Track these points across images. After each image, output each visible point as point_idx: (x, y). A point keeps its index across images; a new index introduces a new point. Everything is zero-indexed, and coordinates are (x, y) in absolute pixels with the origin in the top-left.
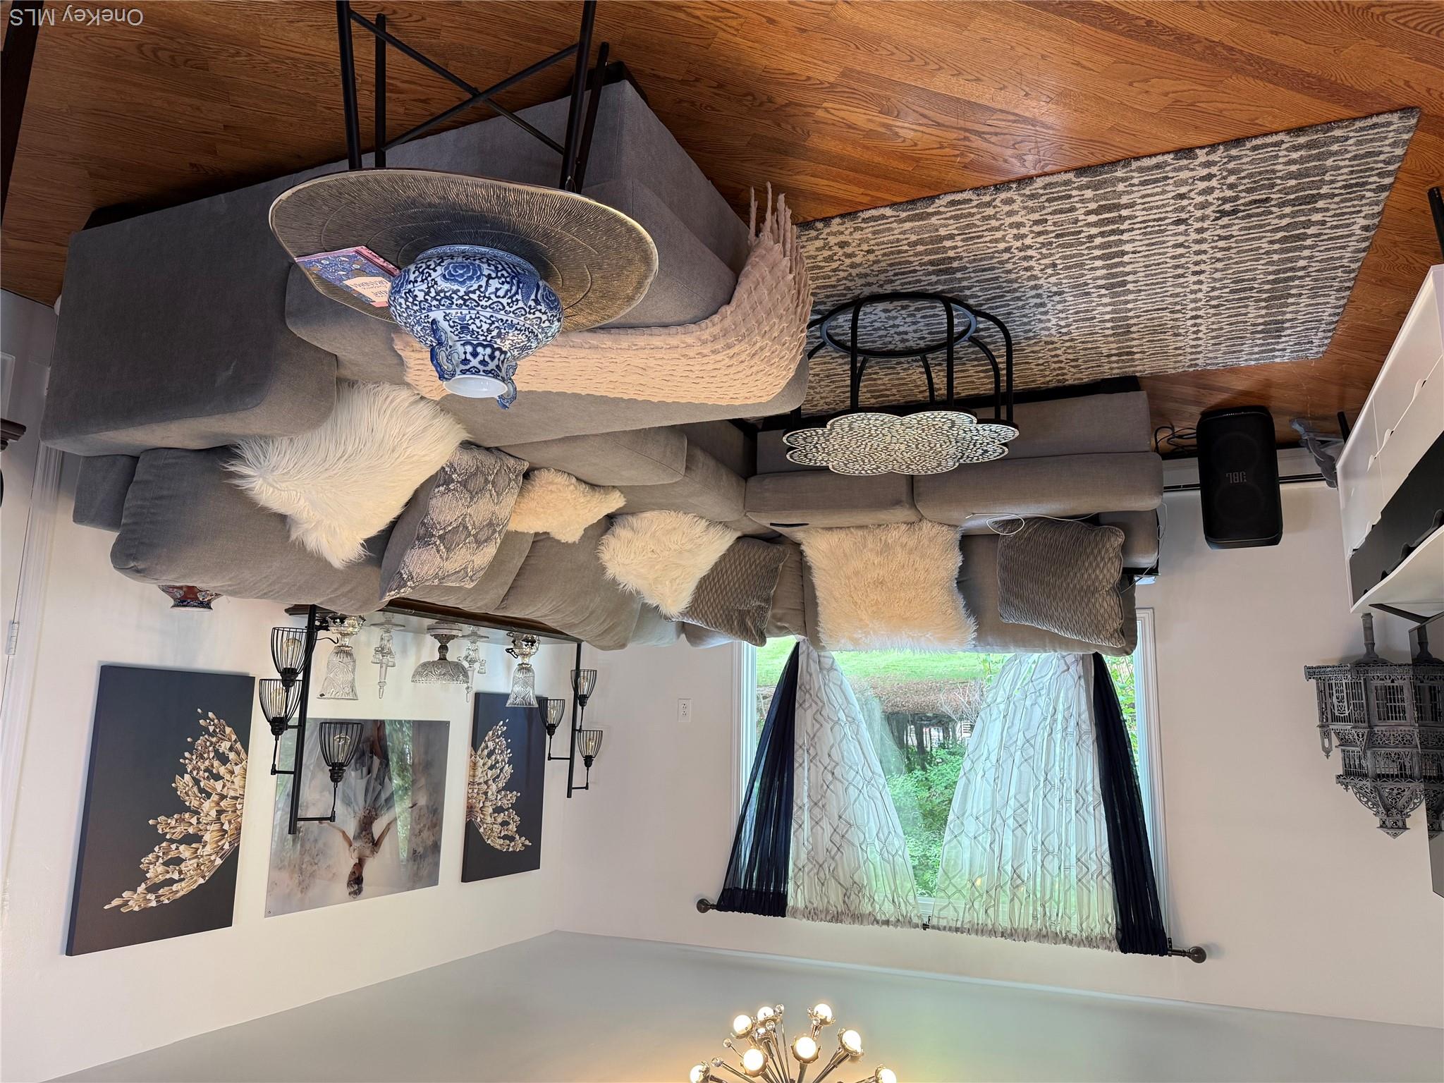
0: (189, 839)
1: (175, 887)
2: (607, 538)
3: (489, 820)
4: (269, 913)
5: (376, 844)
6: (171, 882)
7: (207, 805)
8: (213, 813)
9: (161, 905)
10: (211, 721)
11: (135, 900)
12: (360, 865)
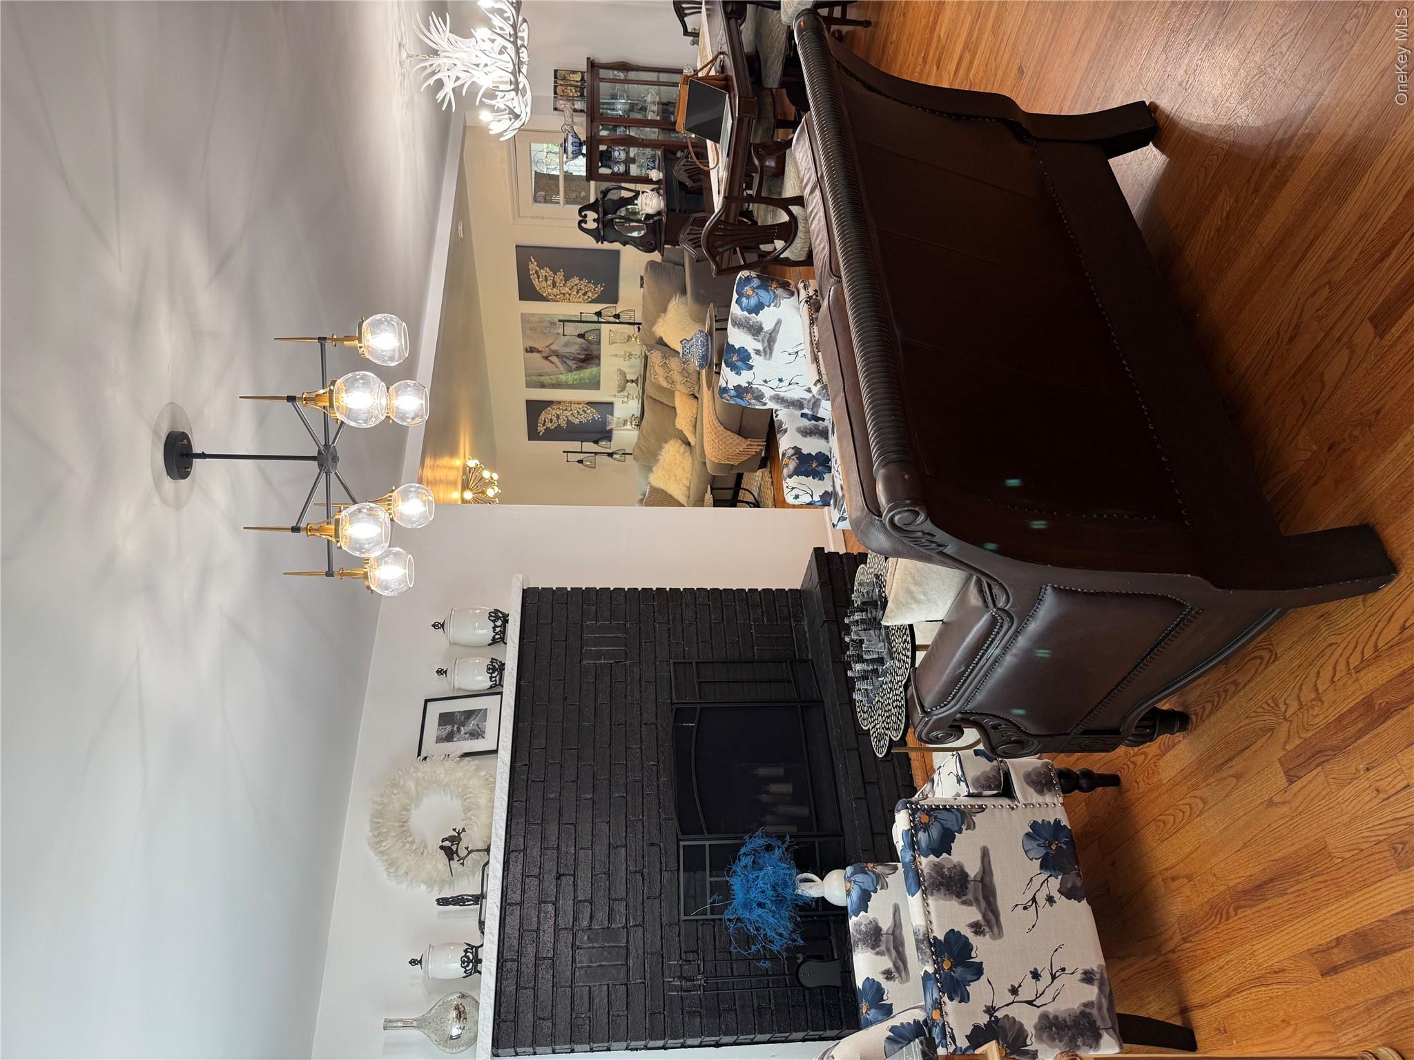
0: (554, 284)
1: (536, 280)
2: (680, 442)
3: (554, 412)
4: (522, 314)
5: (546, 358)
6: (538, 278)
7: (567, 289)
8: (564, 292)
9: (530, 275)
10: (600, 289)
11: (533, 266)
12: (539, 352)
